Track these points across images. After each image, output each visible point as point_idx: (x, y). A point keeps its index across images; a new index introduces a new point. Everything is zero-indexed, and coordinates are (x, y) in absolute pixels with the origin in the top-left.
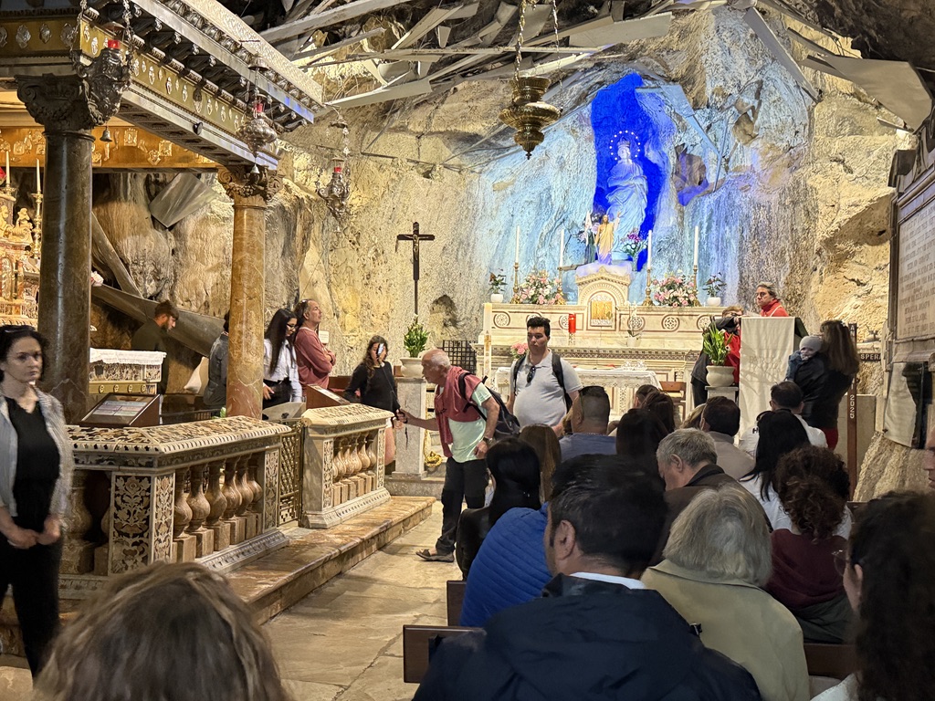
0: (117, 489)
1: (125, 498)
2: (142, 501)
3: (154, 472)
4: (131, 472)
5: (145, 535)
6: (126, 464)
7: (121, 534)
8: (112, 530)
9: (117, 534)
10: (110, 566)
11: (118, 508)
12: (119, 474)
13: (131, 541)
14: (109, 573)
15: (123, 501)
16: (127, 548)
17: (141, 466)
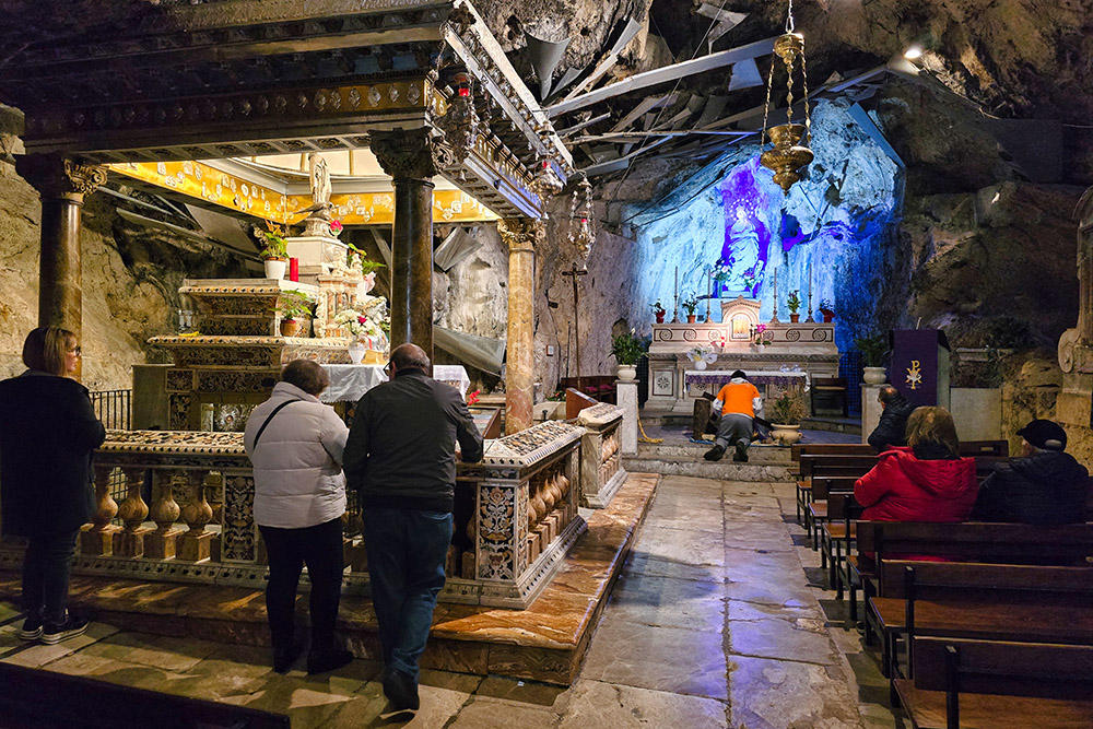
0: (482, 498)
1: (491, 508)
2: (506, 511)
3: (516, 483)
4: (496, 483)
5: (510, 542)
6: (491, 476)
7: (487, 540)
8: (479, 537)
9: (483, 541)
10: (477, 571)
11: (484, 516)
12: (485, 484)
13: (496, 547)
14: (477, 578)
15: (489, 511)
16: (493, 554)
17: (504, 477)
